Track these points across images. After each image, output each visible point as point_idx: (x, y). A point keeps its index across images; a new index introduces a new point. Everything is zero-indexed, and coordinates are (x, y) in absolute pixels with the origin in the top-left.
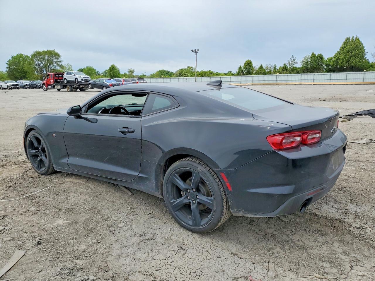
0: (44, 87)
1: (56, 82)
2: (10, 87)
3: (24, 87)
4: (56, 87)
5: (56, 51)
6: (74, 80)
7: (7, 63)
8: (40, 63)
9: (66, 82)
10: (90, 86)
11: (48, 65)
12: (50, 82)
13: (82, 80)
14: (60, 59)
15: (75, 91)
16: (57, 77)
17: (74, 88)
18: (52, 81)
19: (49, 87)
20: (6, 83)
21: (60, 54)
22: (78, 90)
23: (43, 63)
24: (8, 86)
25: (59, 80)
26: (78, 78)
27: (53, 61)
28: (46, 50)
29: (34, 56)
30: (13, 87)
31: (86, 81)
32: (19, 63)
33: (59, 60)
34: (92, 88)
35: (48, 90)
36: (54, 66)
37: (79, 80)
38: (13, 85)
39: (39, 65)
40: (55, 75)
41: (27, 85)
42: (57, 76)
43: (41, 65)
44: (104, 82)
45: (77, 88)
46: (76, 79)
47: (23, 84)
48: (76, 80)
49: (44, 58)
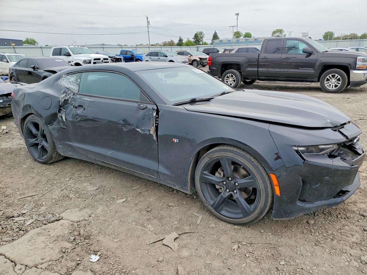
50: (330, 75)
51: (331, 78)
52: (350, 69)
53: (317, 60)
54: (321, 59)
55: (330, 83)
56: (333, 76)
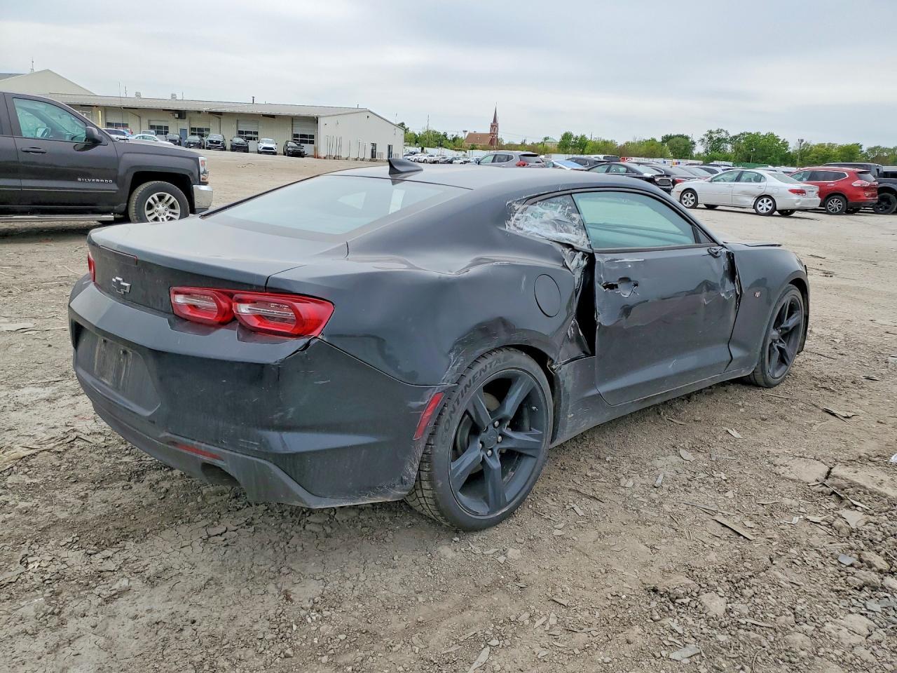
50: (155, 196)
51: (155, 202)
52: (192, 182)
53: (118, 160)
54: (128, 157)
55: (156, 215)
56: (161, 198)
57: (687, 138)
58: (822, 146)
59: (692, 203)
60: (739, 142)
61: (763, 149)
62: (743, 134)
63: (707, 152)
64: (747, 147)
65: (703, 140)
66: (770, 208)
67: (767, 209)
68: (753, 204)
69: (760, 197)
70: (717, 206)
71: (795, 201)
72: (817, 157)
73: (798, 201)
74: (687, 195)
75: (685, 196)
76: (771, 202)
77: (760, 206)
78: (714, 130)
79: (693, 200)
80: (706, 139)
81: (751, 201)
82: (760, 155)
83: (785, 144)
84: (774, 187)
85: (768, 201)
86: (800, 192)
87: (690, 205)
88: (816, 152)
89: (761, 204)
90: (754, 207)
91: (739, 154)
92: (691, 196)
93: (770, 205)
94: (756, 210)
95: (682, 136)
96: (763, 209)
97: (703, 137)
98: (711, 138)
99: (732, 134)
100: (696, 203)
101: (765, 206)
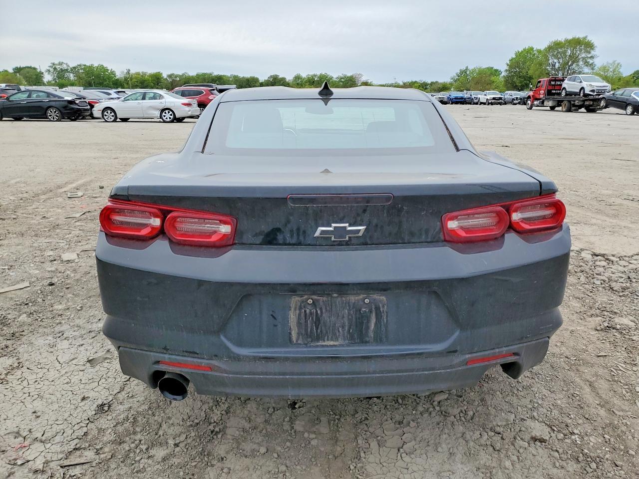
0: (529, 102)
1: (549, 93)
2: (490, 101)
3: (512, 102)
4: (546, 103)
5: (589, 38)
6: (578, 91)
7: (508, 63)
8: (555, 61)
9: (564, 94)
10: (603, 103)
11: (569, 64)
12: (540, 94)
13: (593, 91)
14: (593, 53)
15: (576, 111)
16: (553, 85)
17: (574, 105)
18: (542, 92)
19: (536, 103)
20: (485, 95)
21: (596, 44)
22: (583, 110)
23: (561, 61)
24: (487, 99)
25: (554, 92)
26: (585, 86)
27: (580, 57)
28: (570, 37)
29: (549, 50)
30: (493, 101)
31: (600, 92)
32: (524, 63)
33: (589, 56)
34: (606, 107)
35: (534, 108)
36: (578, 65)
37: (587, 92)
38: (494, 99)
39: (554, 65)
40: (550, 81)
41: (517, 98)
42: (553, 83)
43: (557, 65)
44: (632, 95)
45: (580, 107)
46: (583, 88)
47: (511, 97)
48: (582, 92)
49: (565, 52)
57: (35, 69)
58: (138, 74)
59: (113, 118)
60: (78, 71)
61: (98, 76)
62: (80, 65)
63: (54, 80)
64: (86, 75)
65: (49, 71)
66: (172, 117)
67: (170, 118)
68: (159, 115)
69: (163, 110)
70: (129, 119)
71: (187, 111)
72: (137, 82)
73: (189, 111)
74: (107, 112)
75: (105, 113)
76: (171, 113)
77: (164, 116)
78: (56, 62)
79: (113, 116)
80: (52, 70)
81: (158, 113)
82: (97, 81)
83: (113, 73)
84: (171, 102)
85: (169, 112)
86: (189, 105)
87: (112, 120)
88: (136, 78)
89: (165, 115)
90: (161, 117)
91: (81, 81)
92: (111, 113)
93: (171, 115)
94: (163, 119)
95: (30, 68)
96: (167, 118)
97: (48, 68)
98: (55, 69)
99: (72, 65)
100: (116, 118)
101: (168, 116)
